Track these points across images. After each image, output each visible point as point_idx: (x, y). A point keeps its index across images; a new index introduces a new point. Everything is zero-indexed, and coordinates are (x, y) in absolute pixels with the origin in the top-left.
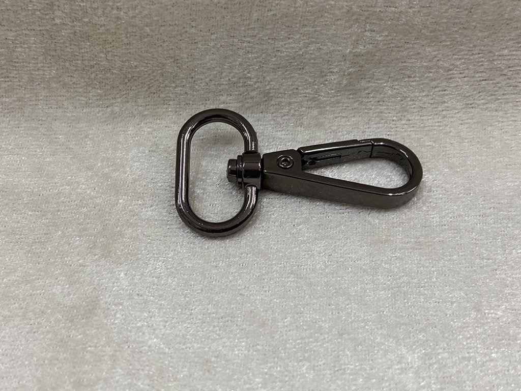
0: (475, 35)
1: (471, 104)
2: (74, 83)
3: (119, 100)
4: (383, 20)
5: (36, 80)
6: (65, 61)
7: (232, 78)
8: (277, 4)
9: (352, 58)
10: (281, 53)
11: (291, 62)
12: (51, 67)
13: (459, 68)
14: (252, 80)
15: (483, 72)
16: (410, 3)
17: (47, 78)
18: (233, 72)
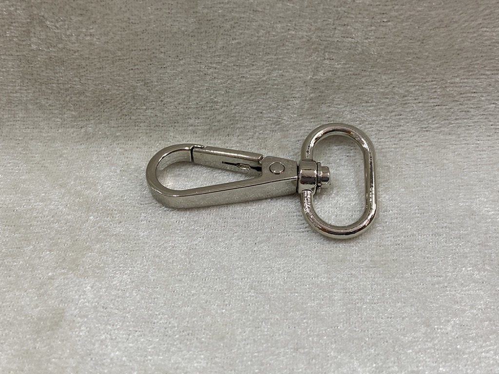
0: (427, 64)
1: (425, 128)
2: (50, 105)
3: (93, 122)
4: (341, 49)
5: (14, 102)
6: (41, 84)
7: (200, 102)
8: (241, 34)
9: (313, 84)
10: (246, 79)
11: (255, 88)
12: (28, 90)
13: (414, 94)
14: (218, 104)
15: (436, 98)
16: (366, 34)
17: (24, 100)
18: (200, 97)
